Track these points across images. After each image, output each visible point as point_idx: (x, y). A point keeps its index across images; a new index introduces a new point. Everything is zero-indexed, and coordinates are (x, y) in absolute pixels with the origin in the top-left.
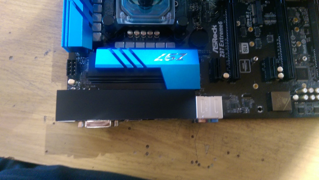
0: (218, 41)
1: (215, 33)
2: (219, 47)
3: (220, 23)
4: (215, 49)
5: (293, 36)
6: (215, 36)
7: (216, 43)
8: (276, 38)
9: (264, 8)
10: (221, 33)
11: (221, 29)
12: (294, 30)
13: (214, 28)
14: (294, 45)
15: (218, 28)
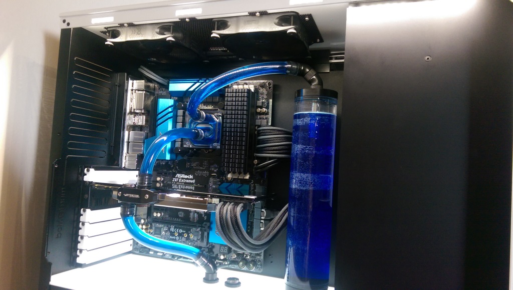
0: (183, 178)
1: (188, 177)
2: (179, 178)
3: (194, 181)
4: (178, 175)
5: (181, 231)
6: (186, 177)
7: (182, 177)
8: (181, 218)
9: (201, 215)
10: (187, 181)
11: (190, 181)
12: (186, 233)
13: (191, 177)
14: (176, 230)
15: (191, 179)
